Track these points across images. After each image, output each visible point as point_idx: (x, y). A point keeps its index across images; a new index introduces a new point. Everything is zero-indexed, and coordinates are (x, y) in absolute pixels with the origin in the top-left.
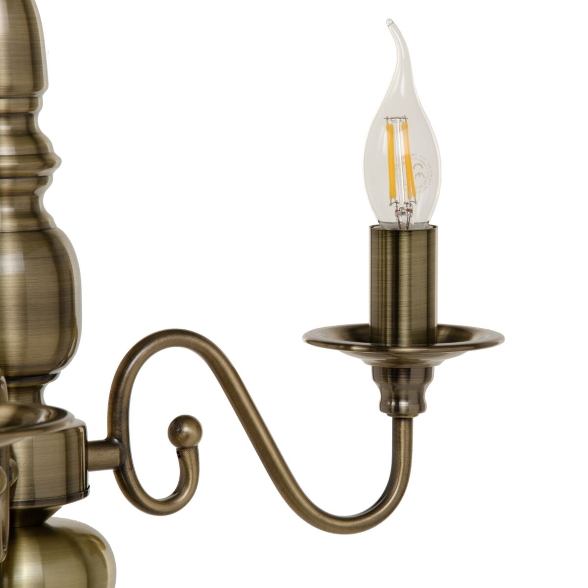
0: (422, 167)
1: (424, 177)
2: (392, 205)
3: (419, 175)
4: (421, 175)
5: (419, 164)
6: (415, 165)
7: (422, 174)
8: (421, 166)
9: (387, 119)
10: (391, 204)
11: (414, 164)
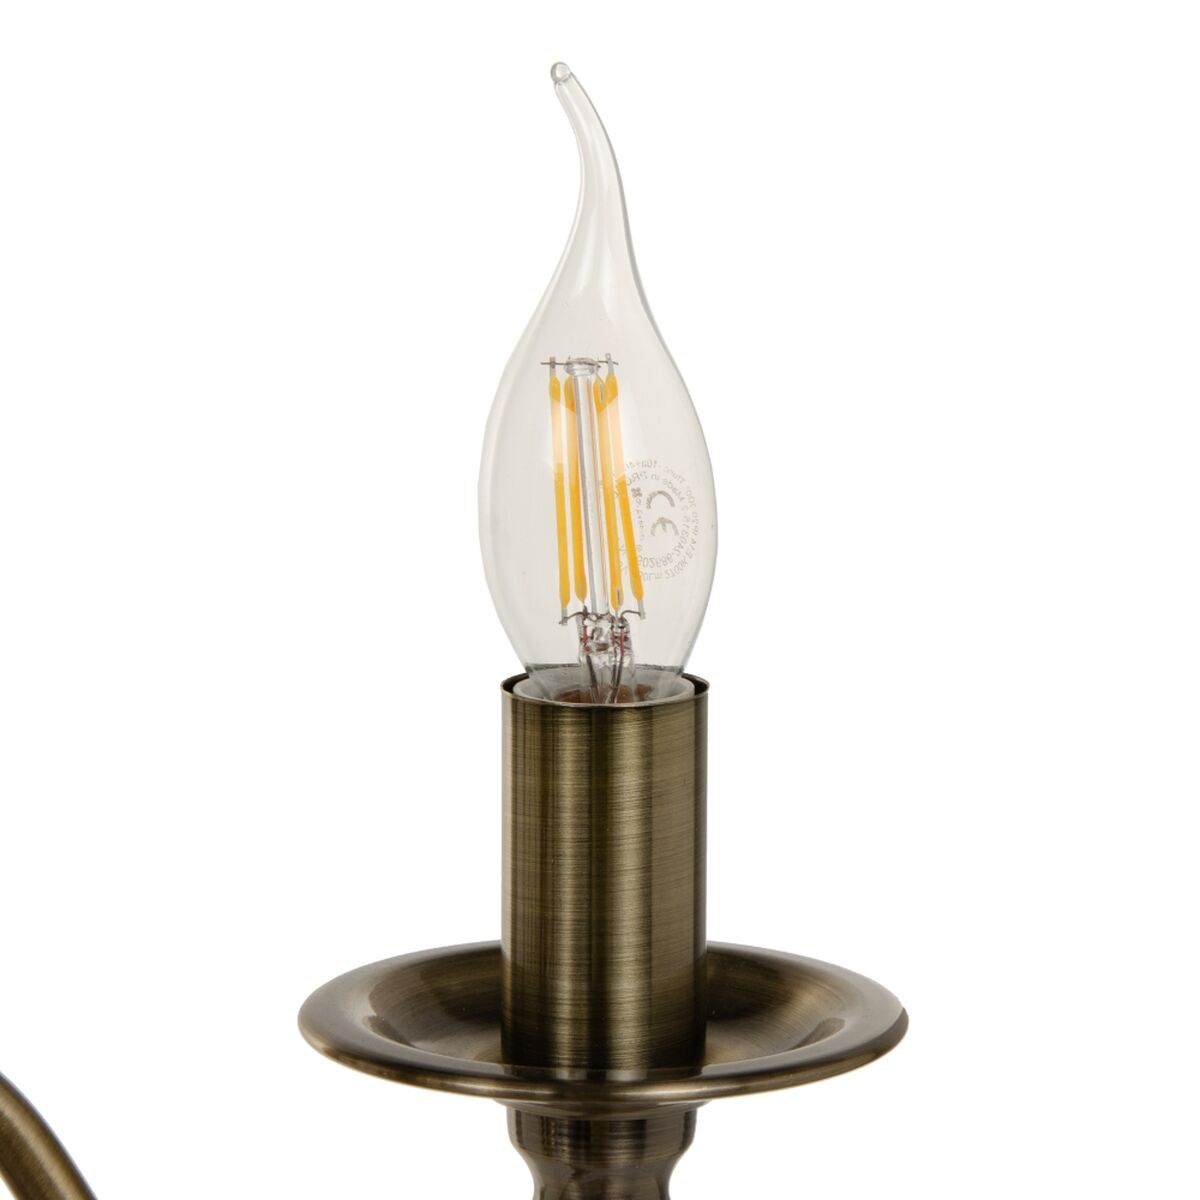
0: (673, 505)
1: (677, 533)
2: (569, 621)
3: (664, 526)
4: (668, 525)
5: (660, 493)
6: (653, 495)
7: (670, 522)
8: (670, 499)
9: (553, 364)
10: (565, 620)
11: (651, 491)
